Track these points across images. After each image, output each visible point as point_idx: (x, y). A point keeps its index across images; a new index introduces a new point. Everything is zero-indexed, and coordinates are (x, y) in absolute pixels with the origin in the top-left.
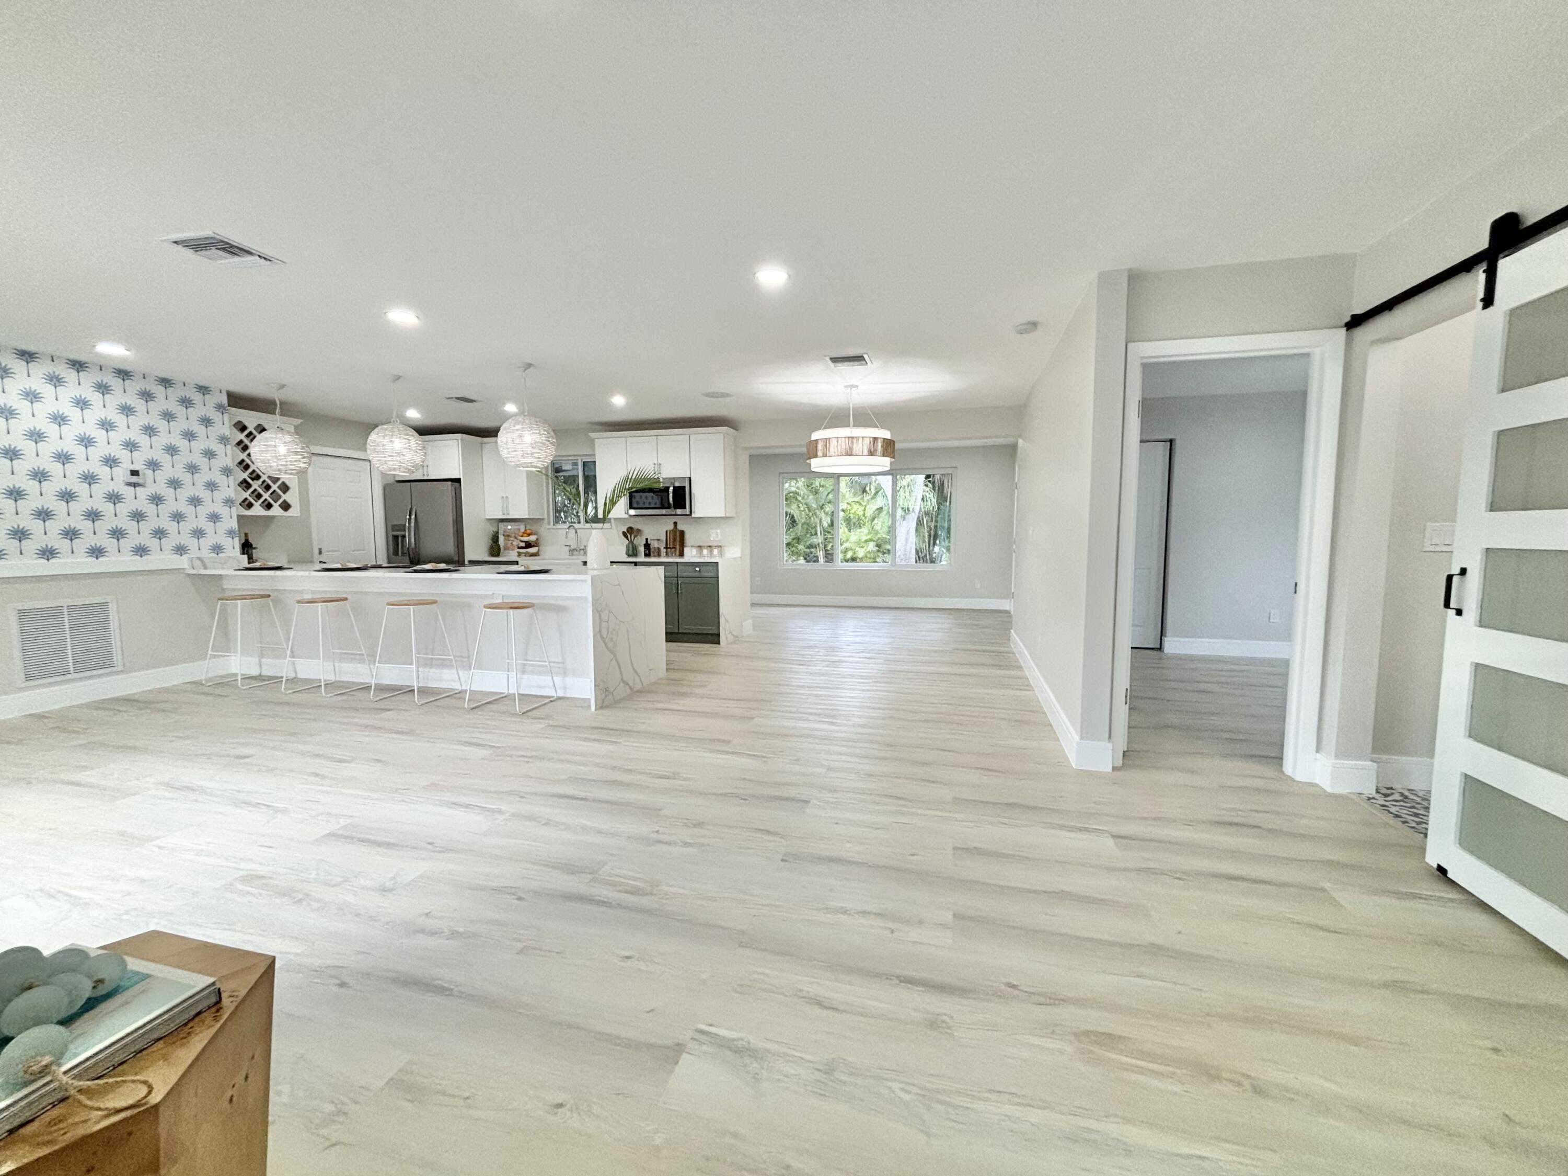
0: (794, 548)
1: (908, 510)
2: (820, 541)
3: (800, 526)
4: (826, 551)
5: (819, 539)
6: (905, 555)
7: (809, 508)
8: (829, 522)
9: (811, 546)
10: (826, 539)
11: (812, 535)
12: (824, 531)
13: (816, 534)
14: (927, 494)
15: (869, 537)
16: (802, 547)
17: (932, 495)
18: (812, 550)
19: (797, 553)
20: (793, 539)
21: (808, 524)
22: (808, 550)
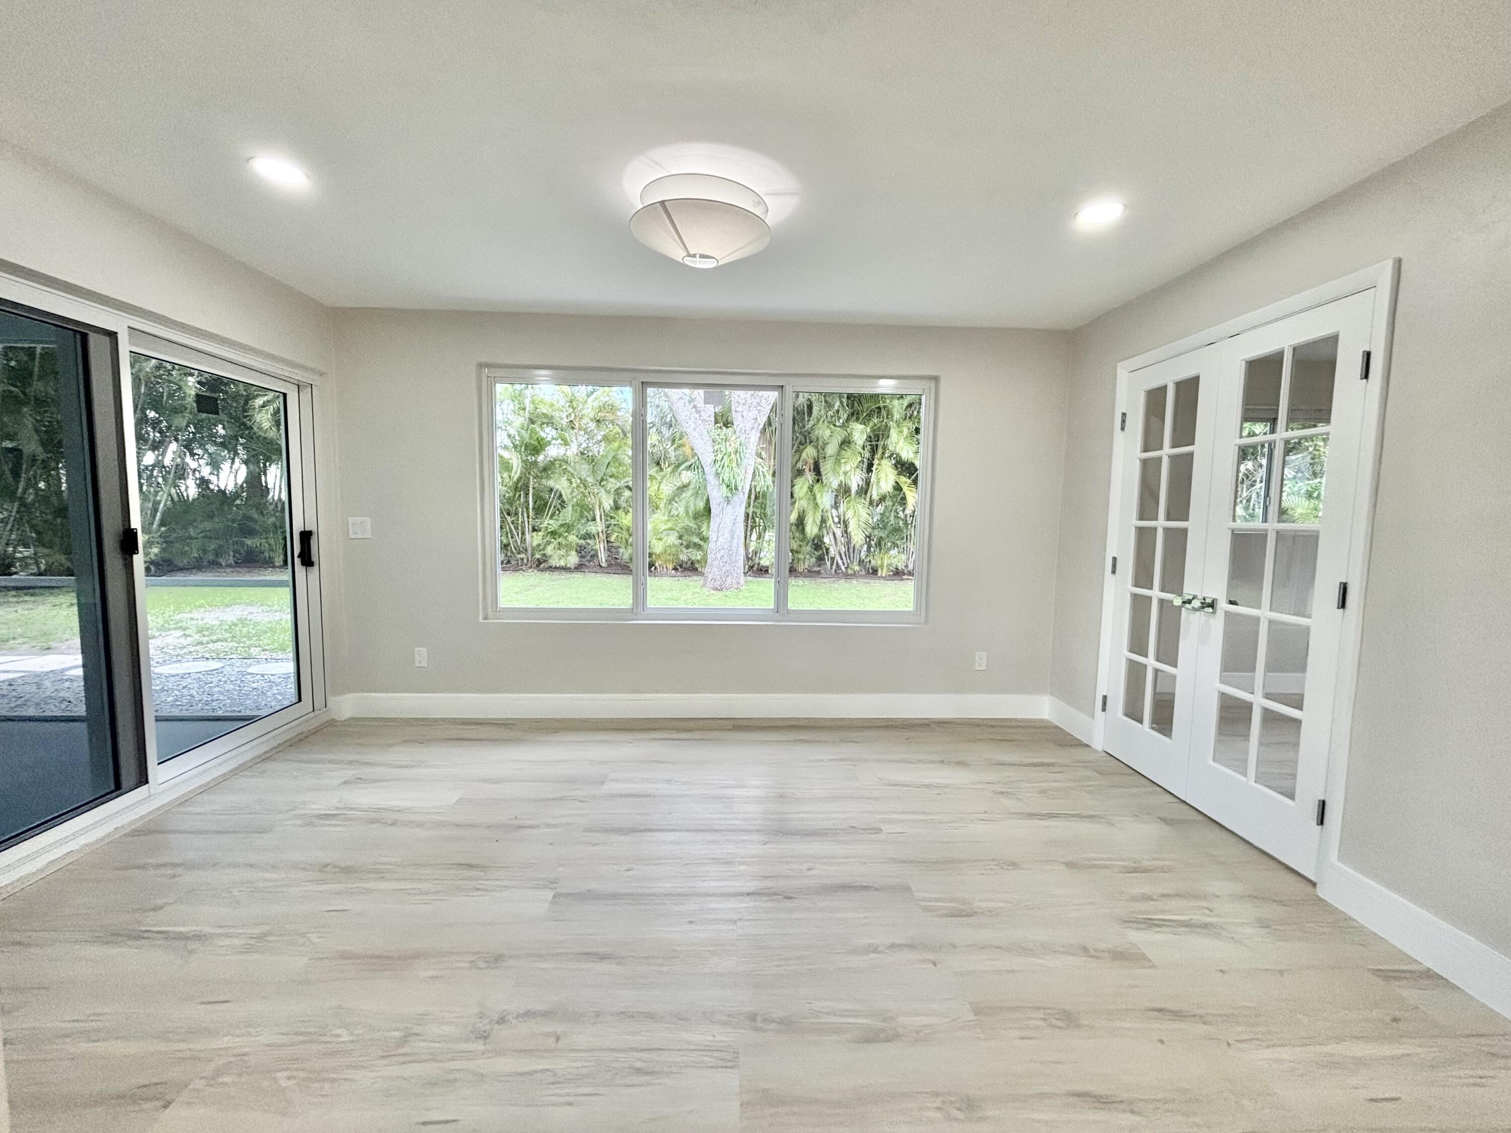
0: (560, 540)
1: (736, 489)
2: (600, 530)
3: (570, 508)
4: (608, 542)
5: (598, 527)
6: (730, 556)
7: (584, 482)
8: (612, 503)
9: (588, 536)
10: (608, 527)
11: (588, 520)
12: (606, 515)
13: (594, 519)
14: (760, 467)
15: (669, 525)
16: (575, 538)
17: (766, 469)
18: (589, 541)
19: (566, 545)
20: (562, 525)
21: (582, 507)
22: (582, 542)
